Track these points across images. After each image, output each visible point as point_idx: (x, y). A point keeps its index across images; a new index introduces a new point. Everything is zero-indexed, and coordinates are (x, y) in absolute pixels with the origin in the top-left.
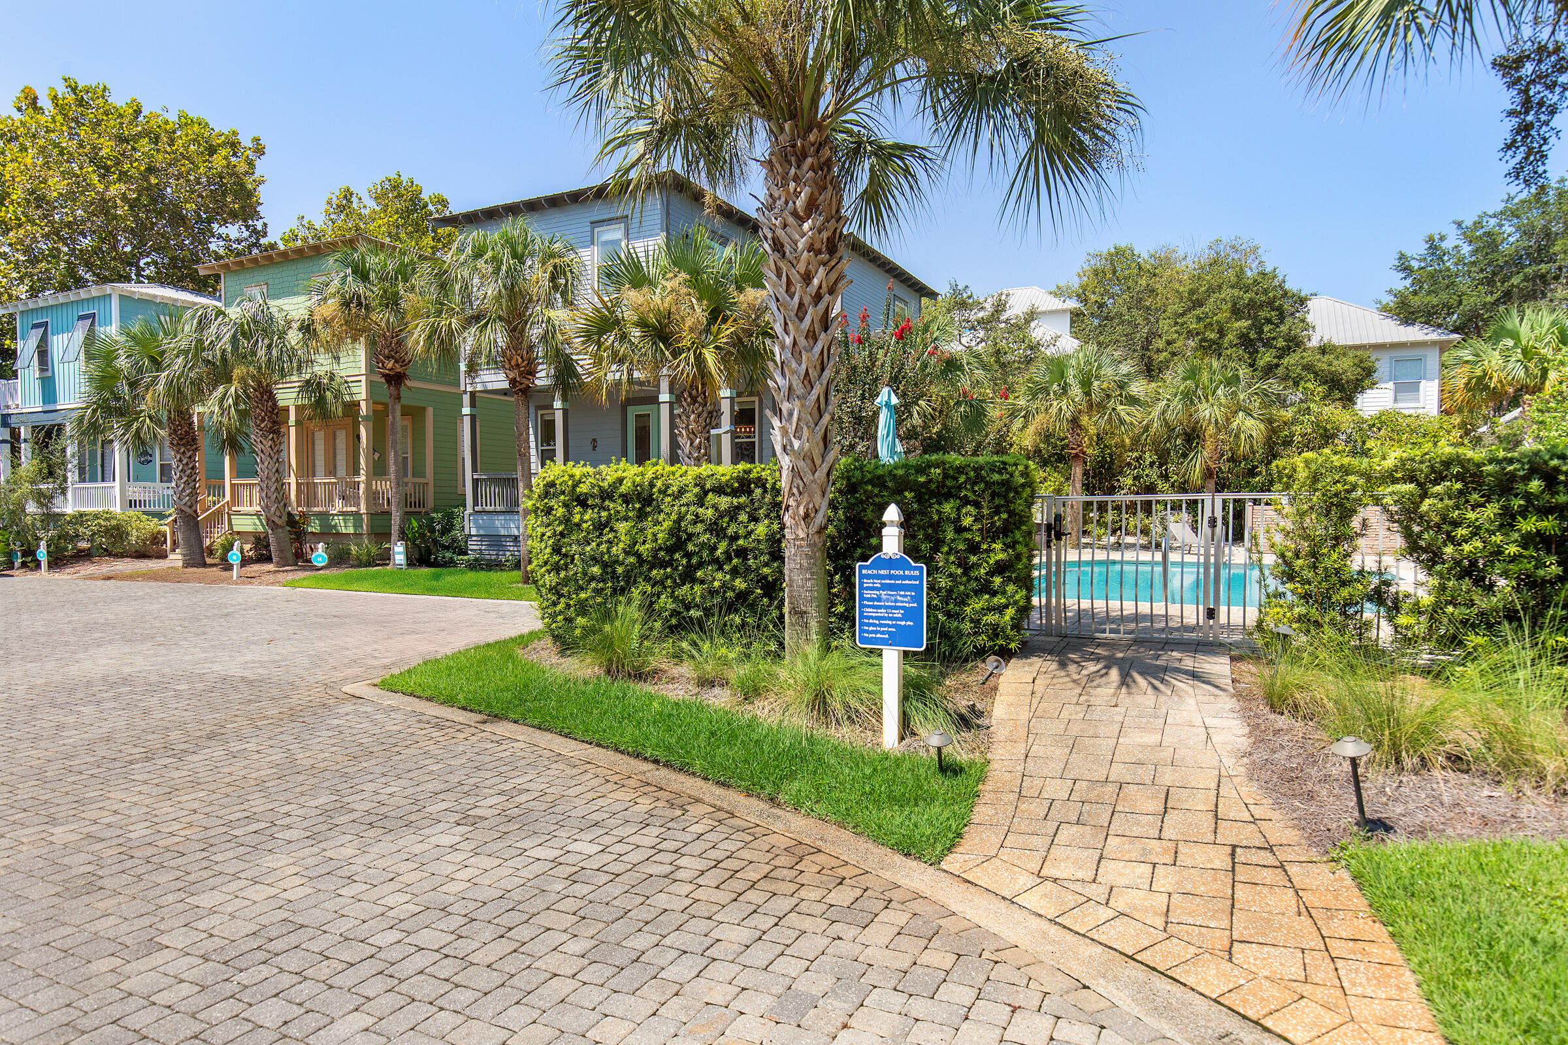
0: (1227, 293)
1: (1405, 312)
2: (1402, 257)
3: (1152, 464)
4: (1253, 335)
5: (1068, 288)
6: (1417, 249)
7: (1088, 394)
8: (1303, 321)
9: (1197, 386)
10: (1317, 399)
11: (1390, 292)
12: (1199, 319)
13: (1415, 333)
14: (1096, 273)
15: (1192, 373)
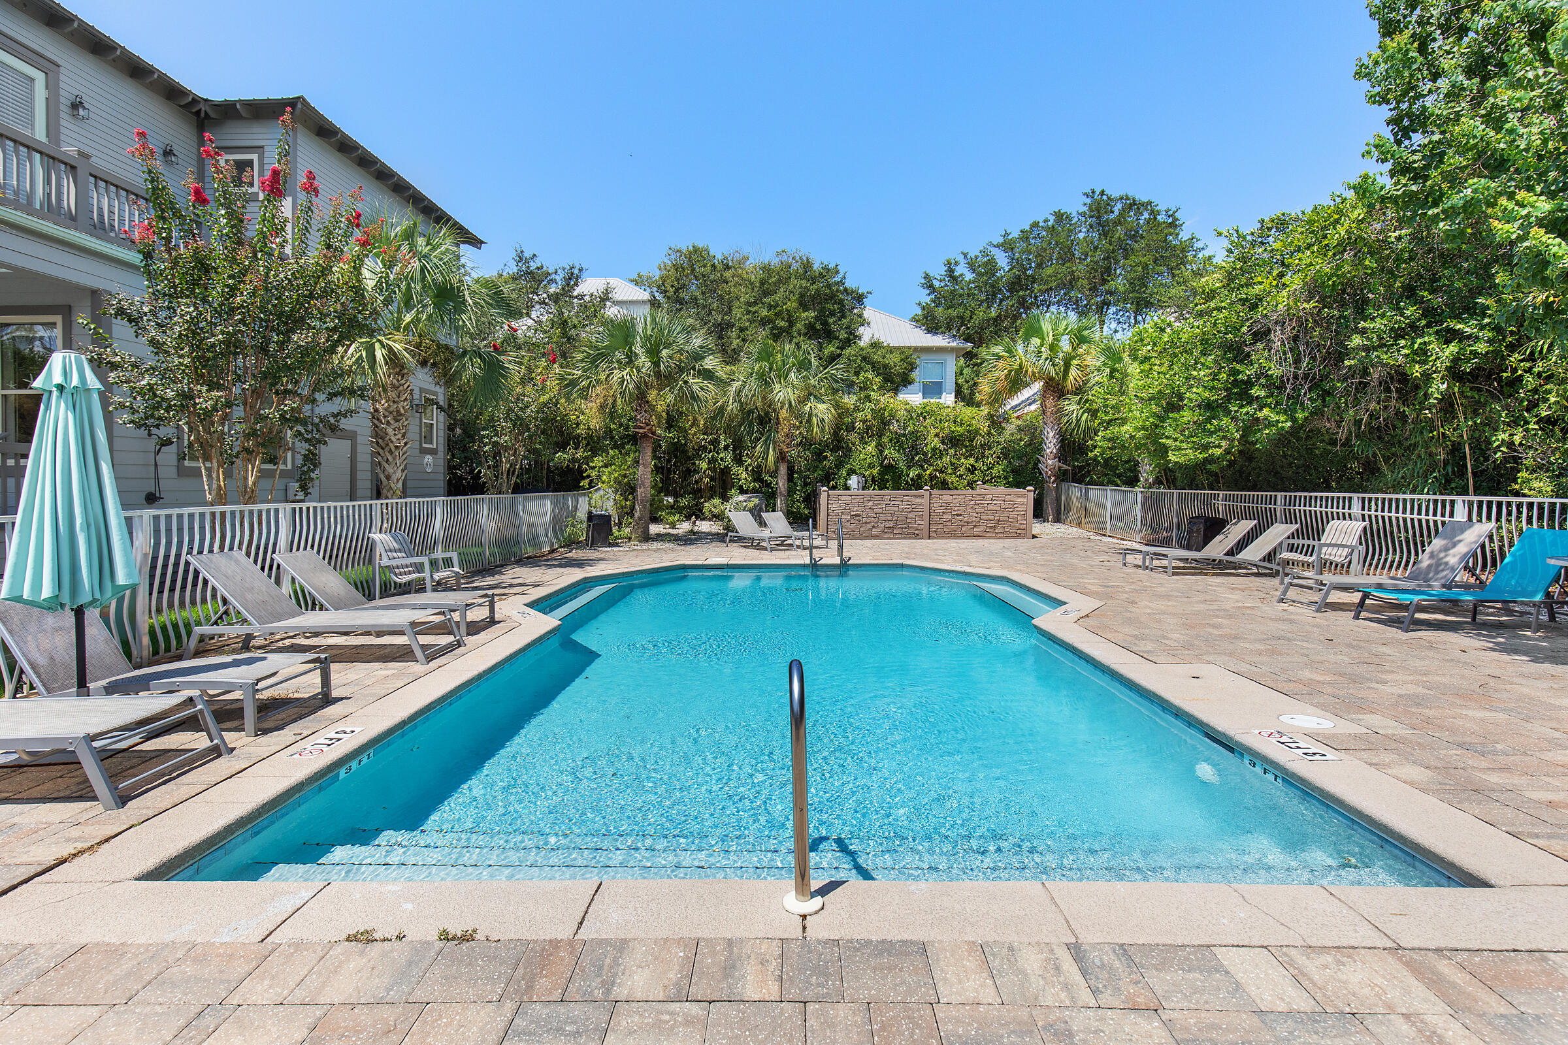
0: (795, 283)
1: (930, 323)
2: (927, 277)
3: (726, 448)
4: (818, 326)
5: (649, 278)
6: (938, 271)
7: (656, 364)
8: (860, 316)
9: (771, 369)
10: (875, 388)
11: (919, 304)
12: (770, 307)
13: (939, 341)
14: (675, 267)
15: (766, 355)
